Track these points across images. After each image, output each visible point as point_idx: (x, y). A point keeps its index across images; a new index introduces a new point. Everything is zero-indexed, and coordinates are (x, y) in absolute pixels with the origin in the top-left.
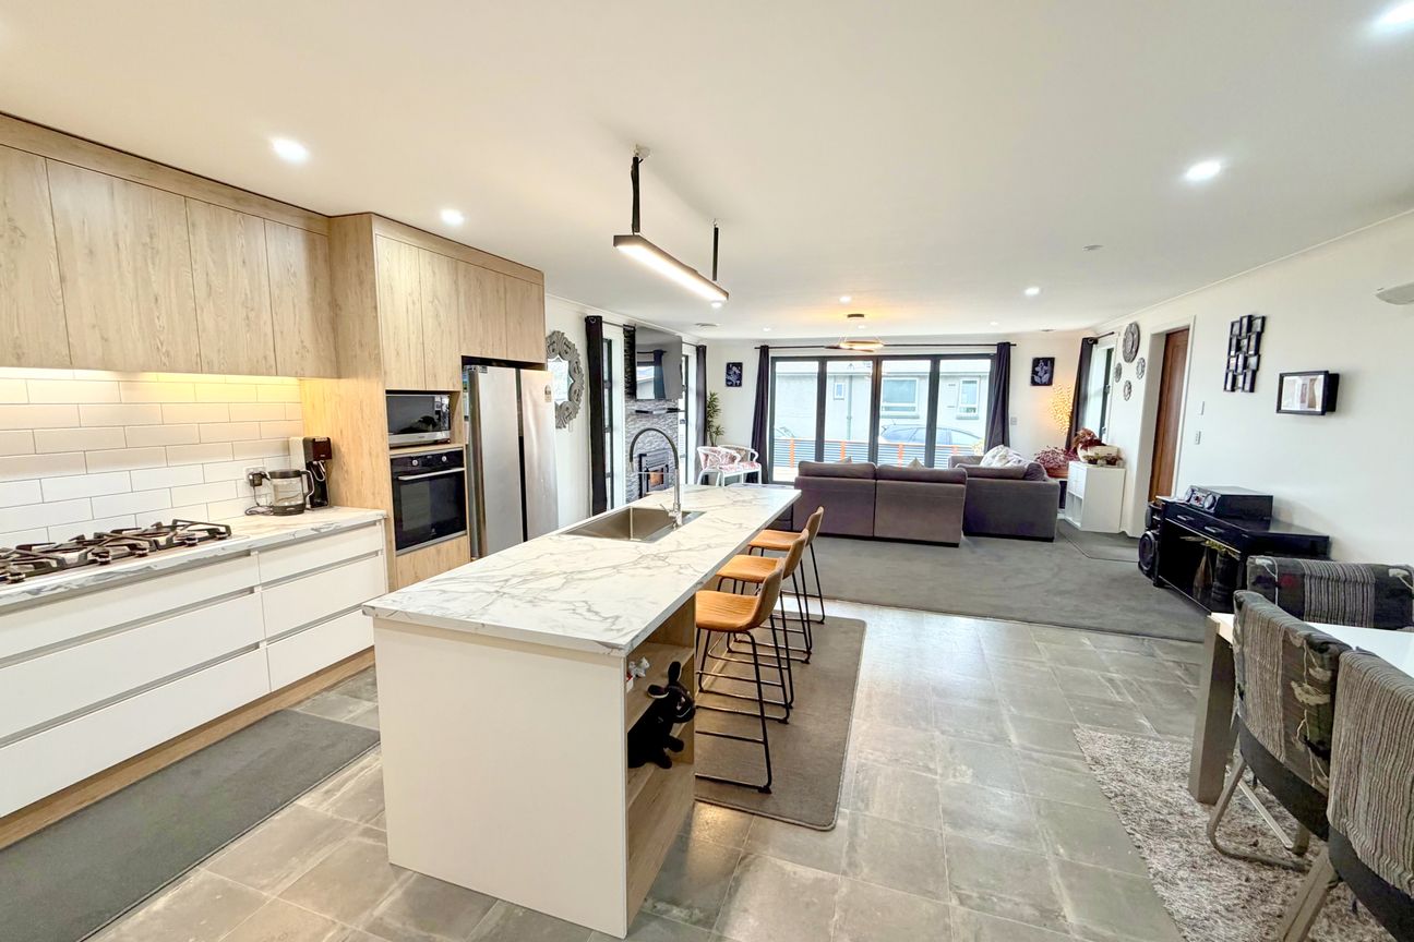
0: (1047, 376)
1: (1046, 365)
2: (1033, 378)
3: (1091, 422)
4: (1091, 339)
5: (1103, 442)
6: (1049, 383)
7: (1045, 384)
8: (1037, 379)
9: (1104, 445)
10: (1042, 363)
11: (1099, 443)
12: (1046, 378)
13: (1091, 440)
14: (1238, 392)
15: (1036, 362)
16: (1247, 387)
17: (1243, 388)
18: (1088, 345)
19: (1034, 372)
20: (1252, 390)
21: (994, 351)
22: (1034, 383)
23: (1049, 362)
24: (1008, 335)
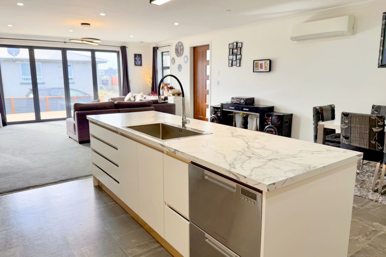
0: (140, 61)
1: (139, 57)
4: (156, 47)
7: (139, 65)
14: (234, 67)
15: (135, 56)
16: (238, 65)
17: (236, 65)
18: (155, 50)
19: (135, 60)
20: (240, 66)
22: (136, 65)
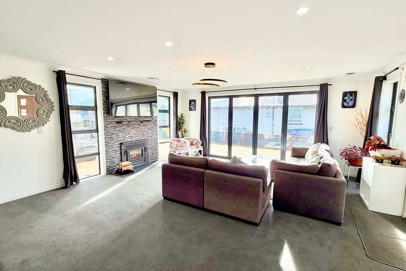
0: (352, 102)
1: (352, 96)
2: (343, 104)
3: (381, 131)
4: (382, 77)
5: (390, 146)
6: (354, 106)
7: (350, 107)
8: (345, 104)
9: (390, 148)
10: (348, 95)
11: (386, 147)
12: (351, 103)
13: (379, 145)
15: (345, 94)
18: (380, 81)
19: (344, 100)
21: (318, 89)
22: (344, 107)
23: (354, 94)
24: (328, 79)
